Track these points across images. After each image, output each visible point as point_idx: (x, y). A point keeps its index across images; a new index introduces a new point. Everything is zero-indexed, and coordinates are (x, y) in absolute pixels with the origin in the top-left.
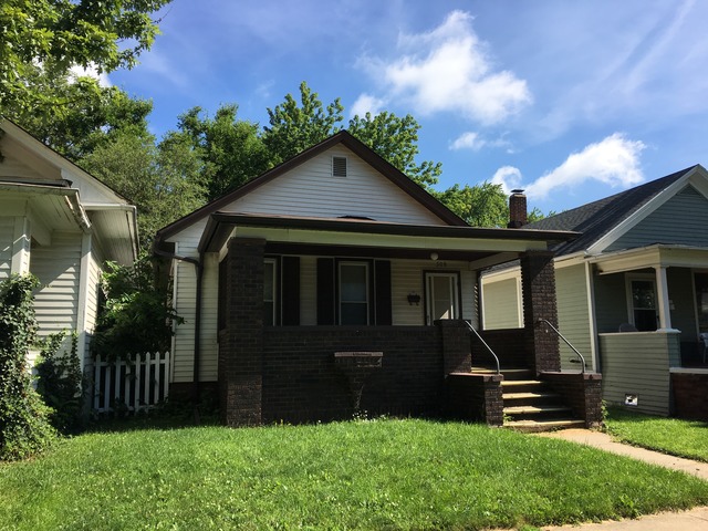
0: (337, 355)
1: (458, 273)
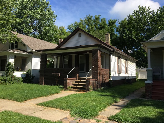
1: (105, 55)
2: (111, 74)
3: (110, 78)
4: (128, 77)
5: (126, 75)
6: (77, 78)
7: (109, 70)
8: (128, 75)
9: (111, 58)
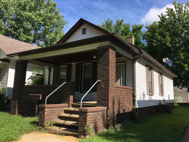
0: (30, 95)
1: (125, 62)
2: (135, 97)
3: (134, 104)
4: (164, 100)
5: (161, 98)
6: (69, 105)
7: (132, 88)
8: (163, 97)
9: (136, 67)
